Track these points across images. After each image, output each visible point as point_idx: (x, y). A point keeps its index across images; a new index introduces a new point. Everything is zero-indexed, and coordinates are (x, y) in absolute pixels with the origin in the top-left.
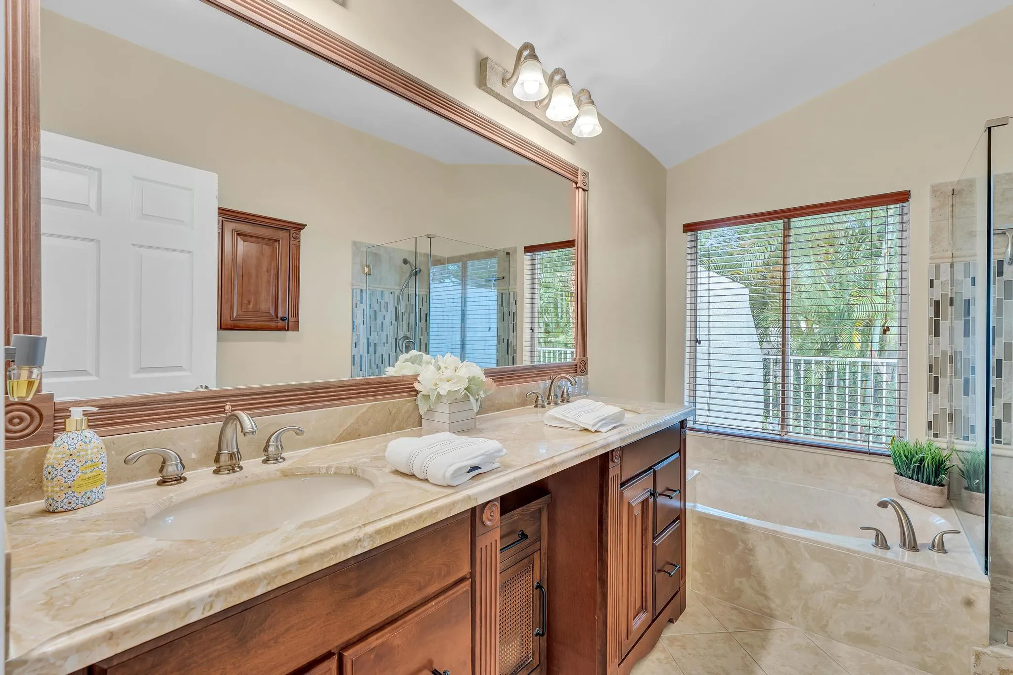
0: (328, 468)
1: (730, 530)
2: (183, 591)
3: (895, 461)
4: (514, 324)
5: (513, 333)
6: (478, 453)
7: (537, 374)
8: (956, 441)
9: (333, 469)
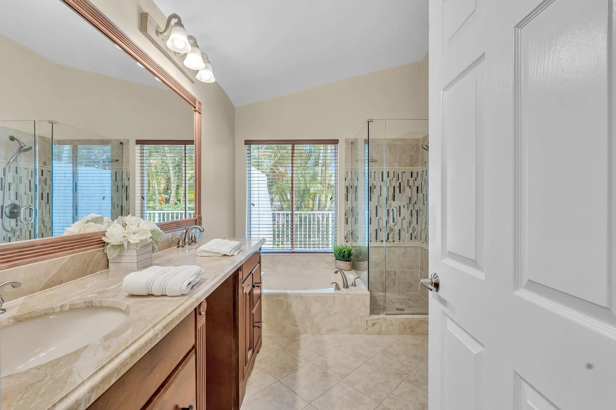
0: (62, 307)
1: (281, 298)
2: (66, 396)
3: (335, 254)
4: (127, 194)
5: (127, 200)
6: (192, 274)
7: (176, 226)
8: (353, 243)
9: (67, 306)
